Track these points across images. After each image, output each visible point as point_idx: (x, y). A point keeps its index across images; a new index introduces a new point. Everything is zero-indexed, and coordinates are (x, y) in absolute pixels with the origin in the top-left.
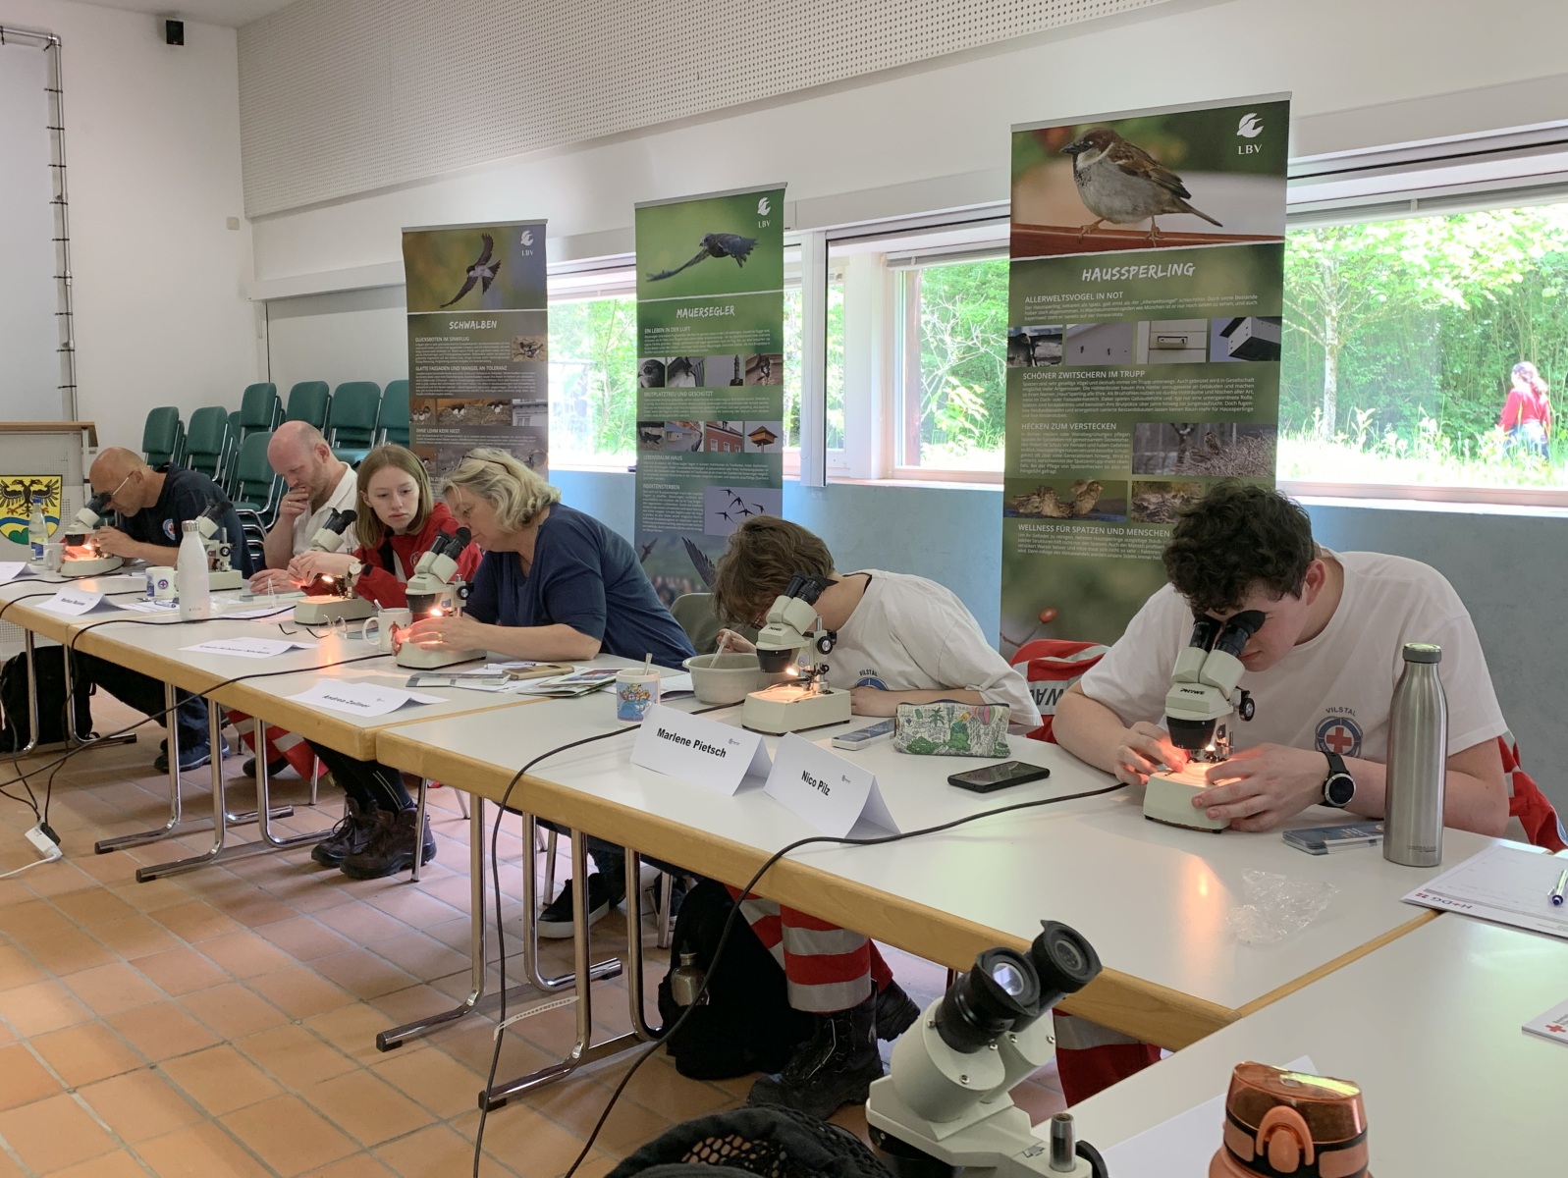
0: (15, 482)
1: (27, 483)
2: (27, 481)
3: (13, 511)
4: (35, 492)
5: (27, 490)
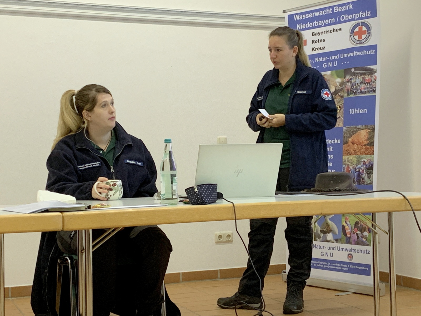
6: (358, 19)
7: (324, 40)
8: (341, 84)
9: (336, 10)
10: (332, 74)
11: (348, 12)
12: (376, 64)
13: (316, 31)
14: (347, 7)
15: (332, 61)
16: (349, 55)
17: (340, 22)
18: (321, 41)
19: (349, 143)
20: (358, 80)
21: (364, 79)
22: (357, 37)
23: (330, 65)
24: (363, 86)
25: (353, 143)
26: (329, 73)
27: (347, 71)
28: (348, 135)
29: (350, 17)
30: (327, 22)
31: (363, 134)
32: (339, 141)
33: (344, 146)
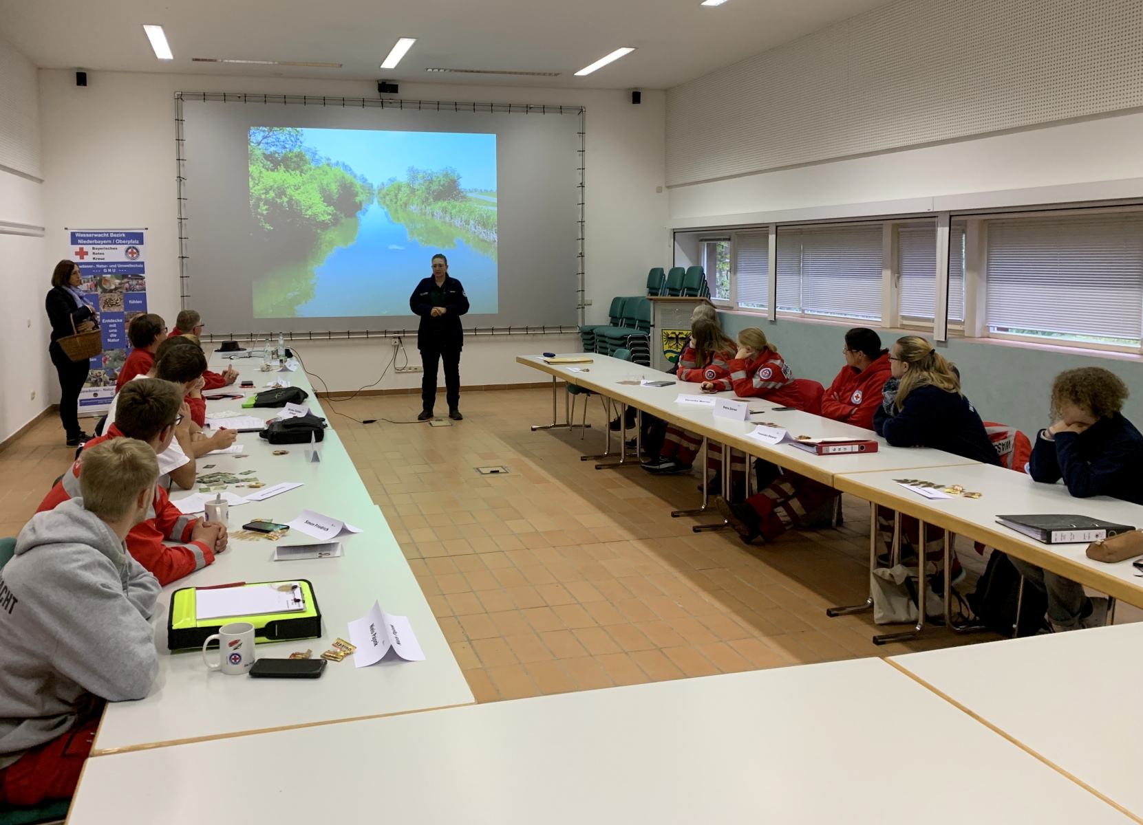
0: (672, 333)
1: (677, 334)
2: (677, 333)
3: (671, 347)
4: (681, 338)
5: (677, 336)
6: (130, 244)
7: (103, 254)
8: (120, 284)
9: (112, 235)
10: (112, 277)
11: (122, 238)
12: (144, 273)
13: (96, 246)
14: (121, 235)
15: (112, 268)
16: (125, 266)
17: (115, 244)
18: (101, 254)
20: (134, 282)
21: (138, 282)
22: (130, 255)
23: (110, 270)
24: (138, 286)
26: (109, 276)
27: (124, 276)
29: (124, 242)
30: (105, 242)
32: (121, 320)
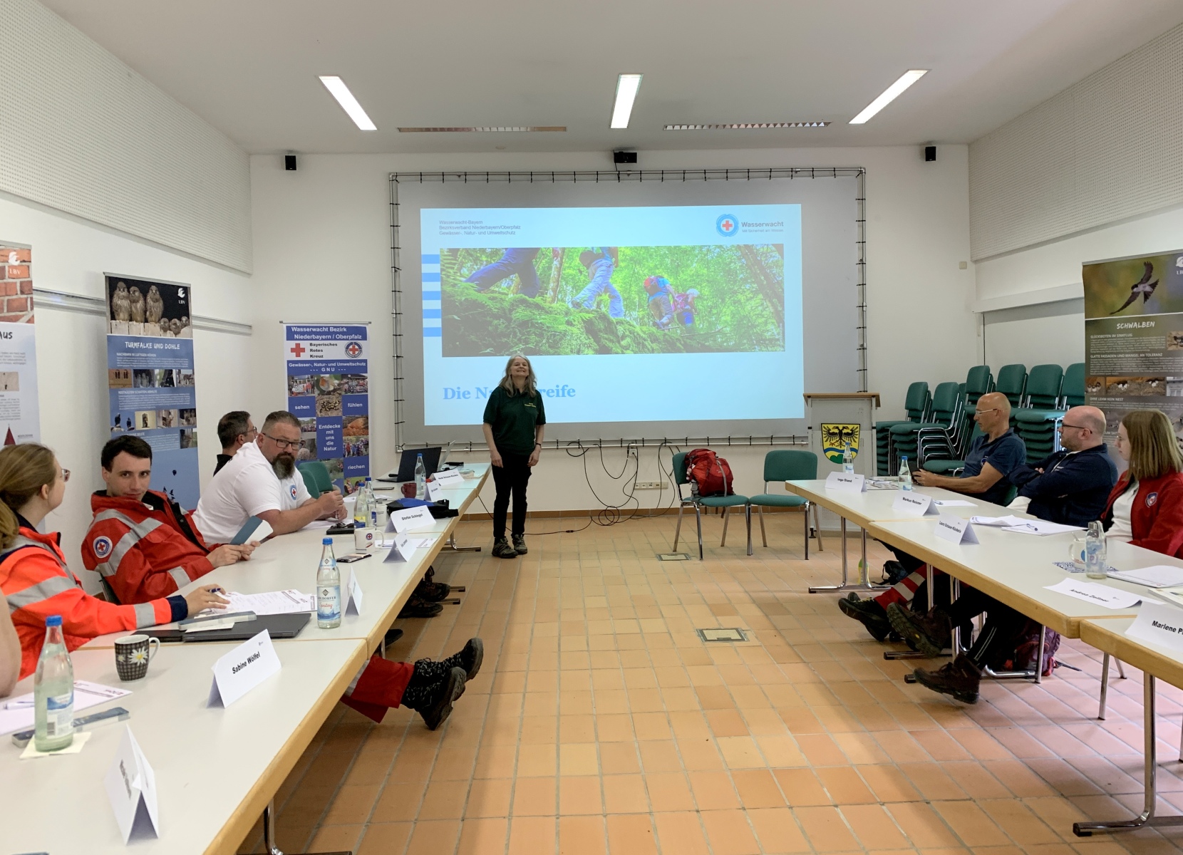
6: (351, 340)
7: (322, 351)
8: (339, 385)
9: (332, 330)
10: (330, 377)
11: (343, 333)
12: (366, 372)
13: (313, 342)
14: (341, 329)
15: (331, 367)
16: (345, 364)
17: (335, 339)
18: (319, 351)
19: (349, 427)
20: (355, 383)
21: (358, 382)
22: (351, 353)
23: (328, 369)
24: (358, 388)
25: (352, 427)
26: (328, 375)
28: (347, 422)
30: (324, 337)
31: (360, 421)
32: (339, 426)
33: (344, 430)
